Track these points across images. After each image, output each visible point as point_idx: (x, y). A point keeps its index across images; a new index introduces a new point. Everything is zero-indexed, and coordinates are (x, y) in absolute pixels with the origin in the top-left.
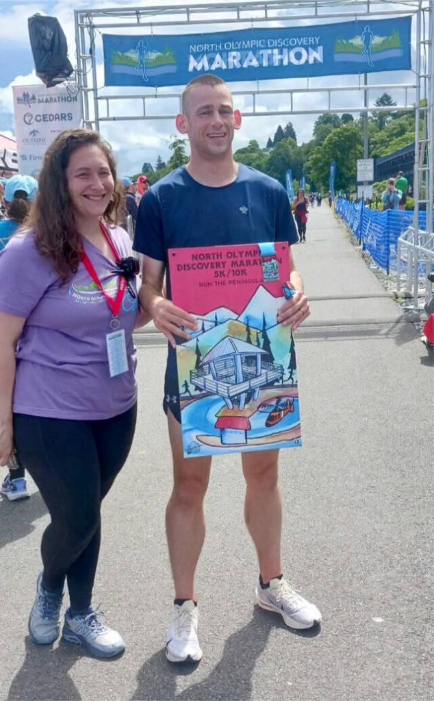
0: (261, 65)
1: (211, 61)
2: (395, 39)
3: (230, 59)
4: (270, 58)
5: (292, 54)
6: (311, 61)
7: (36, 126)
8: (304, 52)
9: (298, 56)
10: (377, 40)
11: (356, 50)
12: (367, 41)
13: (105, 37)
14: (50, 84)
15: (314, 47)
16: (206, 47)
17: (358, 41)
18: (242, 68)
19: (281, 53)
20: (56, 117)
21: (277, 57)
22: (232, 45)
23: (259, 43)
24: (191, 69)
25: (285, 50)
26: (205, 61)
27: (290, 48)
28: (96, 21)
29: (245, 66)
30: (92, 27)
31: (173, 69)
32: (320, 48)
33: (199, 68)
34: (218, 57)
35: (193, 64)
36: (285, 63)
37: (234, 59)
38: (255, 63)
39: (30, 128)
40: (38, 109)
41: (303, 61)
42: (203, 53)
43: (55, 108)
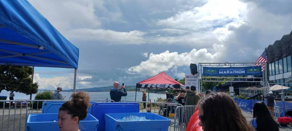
0: (233, 73)
1: (223, 72)
2: (258, 70)
3: (227, 72)
4: (235, 72)
5: (239, 72)
6: (243, 73)
7: (189, 82)
8: (241, 71)
9: (240, 72)
10: (255, 70)
11: (251, 71)
12: (253, 70)
13: (203, 67)
14: (194, 75)
15: (243, 71)
16: (223, 70)
17: (251, 70)
18: (229, 74)
19: (237, 71)
20: (193, 80)
21: (236, 72)
22: (227, 69)
23: (233, 69)
24: (220, 73)
25: (238, 71)
26: (222, 72)
27: (239, 71)
28: (202, 64)
29: (230, 73)
30: (201, 65)
31: (216, 73)
32: (244, 71)
33: (221, 73)
34: (225, 72)
35: (220, 72)
36: (238, 73)
37: (228, 72)
38: (232, 73)
39: (188, 82)
40: (190, 79)
41: (241, 73)
42: (222, 71)
43: (193, 79)
